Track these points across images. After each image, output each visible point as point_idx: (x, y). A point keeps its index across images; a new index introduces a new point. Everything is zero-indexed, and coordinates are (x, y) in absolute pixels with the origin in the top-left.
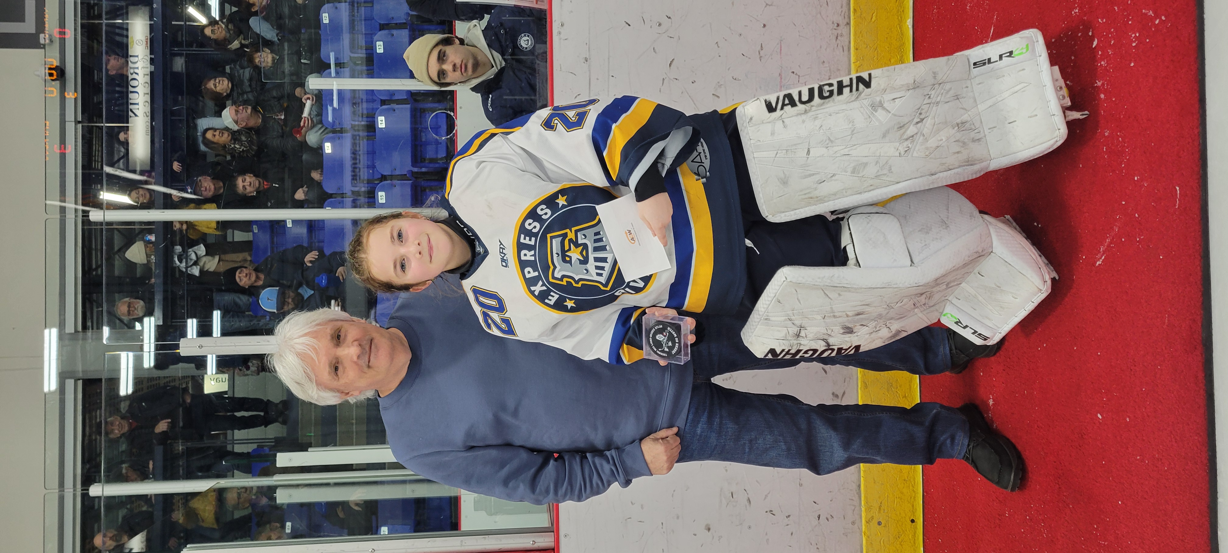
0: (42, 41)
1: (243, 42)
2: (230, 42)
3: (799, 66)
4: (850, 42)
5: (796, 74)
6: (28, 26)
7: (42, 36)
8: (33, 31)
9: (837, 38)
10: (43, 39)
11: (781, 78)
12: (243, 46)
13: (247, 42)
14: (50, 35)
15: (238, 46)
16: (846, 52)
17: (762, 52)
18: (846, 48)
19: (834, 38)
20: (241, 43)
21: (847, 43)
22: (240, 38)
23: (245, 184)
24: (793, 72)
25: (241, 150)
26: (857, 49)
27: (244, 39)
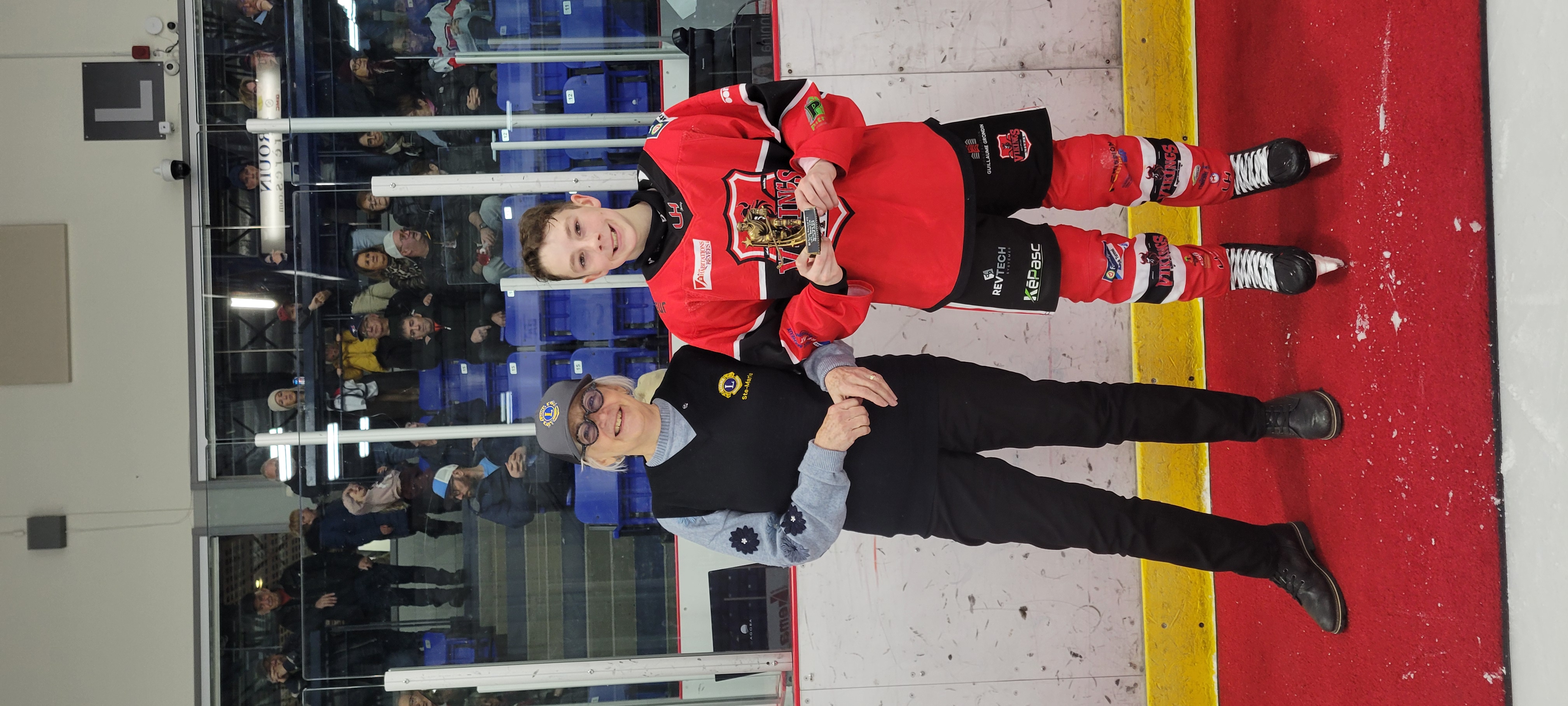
0: (162, 131)
1: (404, 145)
2: (389, 146)
3: (1072, 348)
4: (1130, 318)
5: (1068, 357)
6: (144, 113)
7: (161, 124)
8: (151, 119)
9: (1115, 314)
10: (164, 127)
11: (1051, 362)
12: (403, 149)
13: (408, 145)
14: (171, 124)
15: (399, 150)
16: (1126, 329)
17: (1028, 333)
18: (1125, 325)
19: (1112, 313)
20: (401, 147)
21: (1126, 319)
22: (401, 140)
23: (413, 328)
24: (1064, 355)
25: (406, 277)
26: (1138, 327)
27: (405, 142)
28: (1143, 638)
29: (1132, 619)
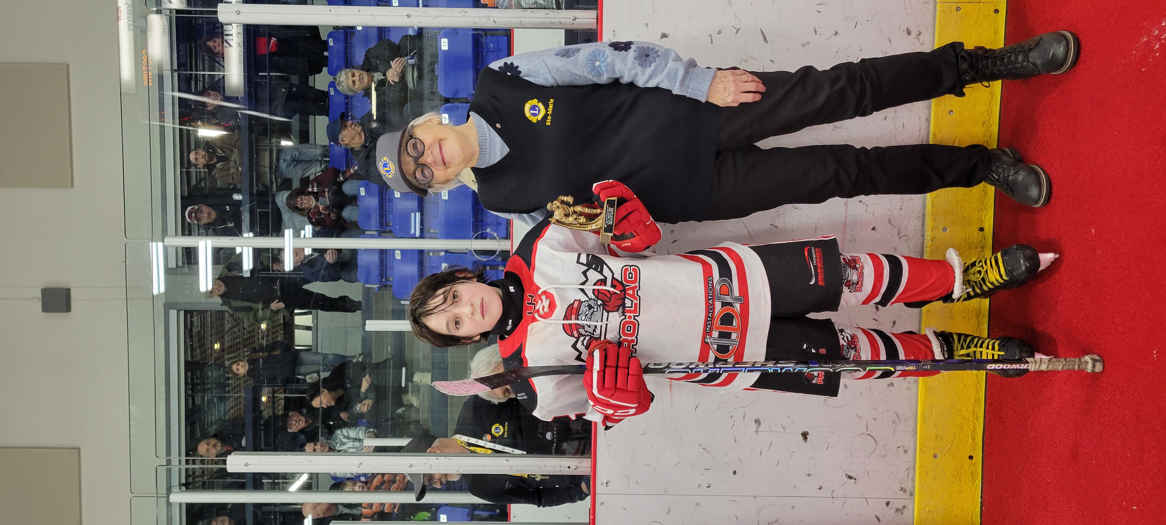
28: (914, 466)
29: (906, 448)
